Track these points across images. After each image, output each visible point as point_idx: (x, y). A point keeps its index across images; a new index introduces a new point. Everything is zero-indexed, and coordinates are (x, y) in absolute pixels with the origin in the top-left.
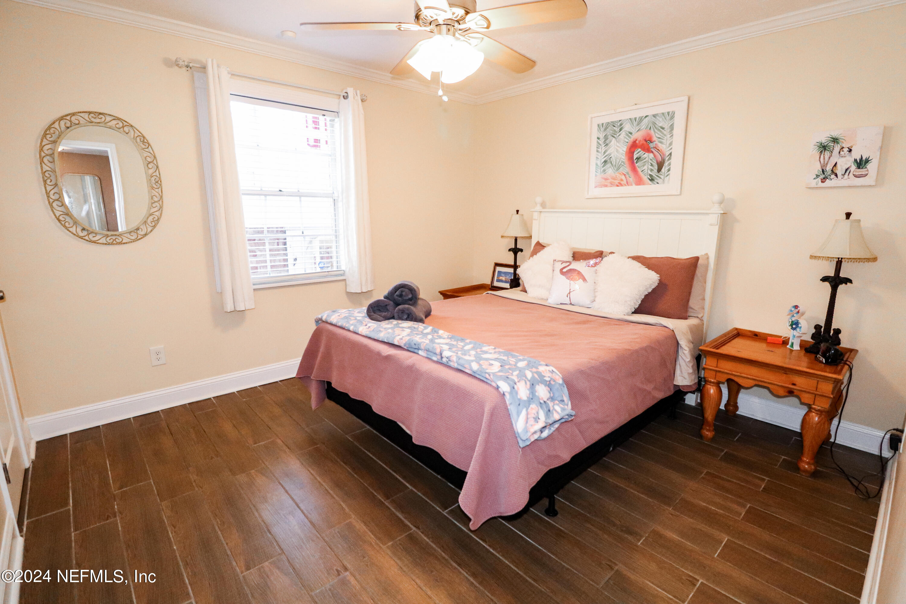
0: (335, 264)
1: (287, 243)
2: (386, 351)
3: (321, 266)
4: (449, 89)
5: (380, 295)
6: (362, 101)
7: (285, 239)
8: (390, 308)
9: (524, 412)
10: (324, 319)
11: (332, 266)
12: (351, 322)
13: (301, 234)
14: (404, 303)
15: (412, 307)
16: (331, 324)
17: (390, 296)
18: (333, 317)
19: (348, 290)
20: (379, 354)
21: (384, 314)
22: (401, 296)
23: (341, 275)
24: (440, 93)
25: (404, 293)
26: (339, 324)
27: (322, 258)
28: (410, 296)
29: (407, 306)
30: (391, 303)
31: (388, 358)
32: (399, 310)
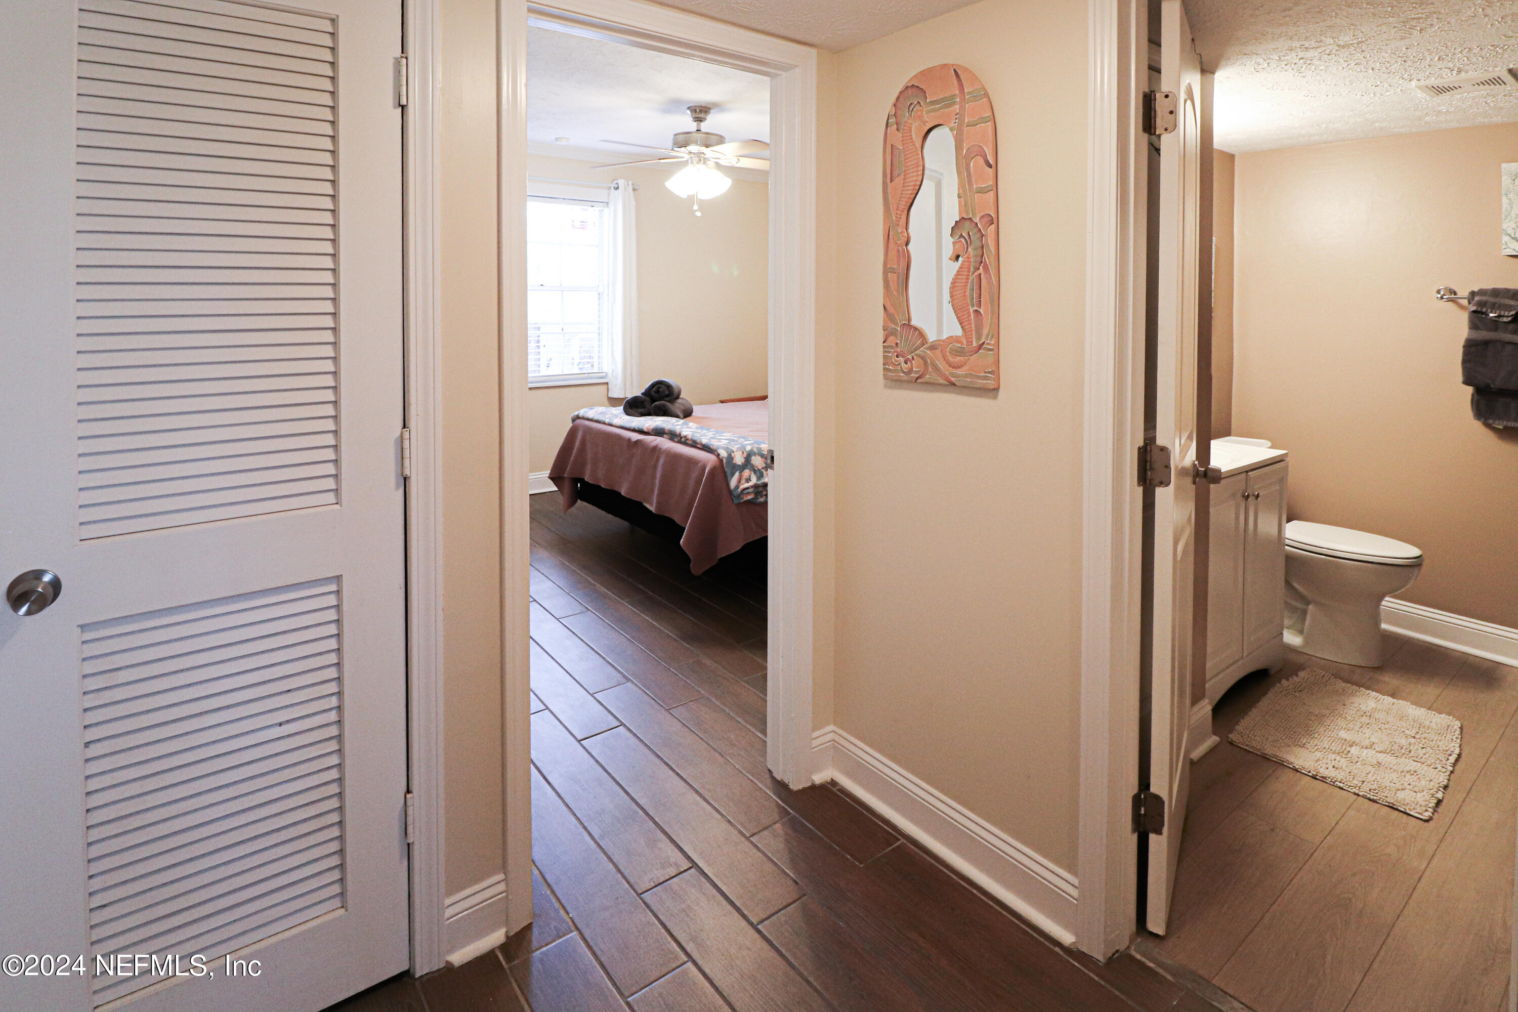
0: (596, 365)
1: (541, 341)
2: (635, 437)
3: (580, 367)
4: (703, 204)
5: (637, 391)
6: (634, 190)
7: (539, 336)
8: (647, 404)
9: (737, 474)
10: (581, 415)
11: (592, 366)
12: (607, 416)
13: (561, 331)
14: (660, 400)
15: (668, 403)
16: (588, 419)
17: (647, 393)
18: (590, 413)
19: (610, 395)
20: (629, 440)
21: (640, 410)
22: (658, 392)
23: (602, 378)
24: (696, 207)
25: (661, 390)
26: (596, 418)
27: (581, 358)
28: (667, 392)
29: (663, 402)
30: (648, 399)
31: (637, 442)
32: (656, 406)
